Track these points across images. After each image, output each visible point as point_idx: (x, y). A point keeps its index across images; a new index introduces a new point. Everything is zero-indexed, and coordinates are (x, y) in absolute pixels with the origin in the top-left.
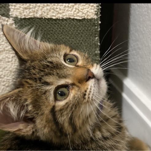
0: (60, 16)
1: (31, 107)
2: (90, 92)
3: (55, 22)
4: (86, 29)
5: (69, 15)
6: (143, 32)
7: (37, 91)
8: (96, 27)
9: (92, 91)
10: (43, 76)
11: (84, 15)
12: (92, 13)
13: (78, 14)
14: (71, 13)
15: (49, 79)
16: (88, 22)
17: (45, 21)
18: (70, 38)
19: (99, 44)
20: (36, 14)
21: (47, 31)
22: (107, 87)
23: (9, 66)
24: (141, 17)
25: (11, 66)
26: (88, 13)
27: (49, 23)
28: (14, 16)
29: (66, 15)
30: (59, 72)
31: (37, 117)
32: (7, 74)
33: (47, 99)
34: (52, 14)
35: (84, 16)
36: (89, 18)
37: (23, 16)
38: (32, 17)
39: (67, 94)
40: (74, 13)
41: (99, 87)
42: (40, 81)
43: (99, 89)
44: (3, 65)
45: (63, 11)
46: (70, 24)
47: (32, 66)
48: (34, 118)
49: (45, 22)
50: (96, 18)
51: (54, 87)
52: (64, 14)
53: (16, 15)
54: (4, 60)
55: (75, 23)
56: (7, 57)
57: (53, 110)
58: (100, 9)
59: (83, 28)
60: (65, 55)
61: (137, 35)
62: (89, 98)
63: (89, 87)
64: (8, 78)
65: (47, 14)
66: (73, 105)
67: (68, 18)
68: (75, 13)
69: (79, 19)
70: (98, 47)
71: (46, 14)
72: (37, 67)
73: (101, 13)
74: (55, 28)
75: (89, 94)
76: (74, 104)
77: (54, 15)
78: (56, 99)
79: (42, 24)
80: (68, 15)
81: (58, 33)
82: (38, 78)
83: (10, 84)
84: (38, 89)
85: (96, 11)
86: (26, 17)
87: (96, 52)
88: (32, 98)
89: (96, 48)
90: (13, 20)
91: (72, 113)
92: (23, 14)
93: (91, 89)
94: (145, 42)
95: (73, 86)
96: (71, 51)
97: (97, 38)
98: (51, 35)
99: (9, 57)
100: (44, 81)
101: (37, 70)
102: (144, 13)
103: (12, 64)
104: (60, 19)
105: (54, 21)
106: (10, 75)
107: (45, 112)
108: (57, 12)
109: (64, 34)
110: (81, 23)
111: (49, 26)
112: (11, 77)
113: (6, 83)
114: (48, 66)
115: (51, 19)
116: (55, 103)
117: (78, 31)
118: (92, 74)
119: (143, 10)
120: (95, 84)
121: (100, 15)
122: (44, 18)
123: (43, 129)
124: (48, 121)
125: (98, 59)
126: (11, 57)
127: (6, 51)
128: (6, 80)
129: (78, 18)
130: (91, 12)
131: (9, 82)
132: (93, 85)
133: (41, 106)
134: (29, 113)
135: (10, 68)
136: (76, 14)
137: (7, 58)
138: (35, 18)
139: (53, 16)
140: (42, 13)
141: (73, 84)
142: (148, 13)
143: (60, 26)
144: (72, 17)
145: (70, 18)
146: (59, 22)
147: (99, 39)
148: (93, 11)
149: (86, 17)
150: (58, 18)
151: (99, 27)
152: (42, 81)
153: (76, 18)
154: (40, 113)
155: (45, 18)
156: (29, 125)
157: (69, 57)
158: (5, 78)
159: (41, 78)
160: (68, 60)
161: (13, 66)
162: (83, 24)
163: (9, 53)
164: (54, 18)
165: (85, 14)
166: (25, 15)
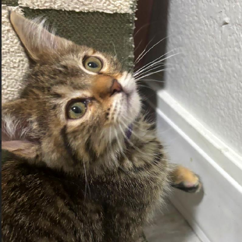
0: (85, 9)
1: (36, 125)
2: (115, 110)
3: (79, 17)
4: (118, 26)
5: (97, 7)
6: (190, 36)
7: (44, 105)
8: (131, 25)
9: (118, 109)
10: (52, 85)
11: (116, 8)
12: (126, 6)
13: (109, 7)
14: (100, 4)
15: (60, 90)
16: (121, 17)
17: (65, 14)
18: (97, 37)
19: (133, 46)
20: (53, 5)
21: (67, 27)
22: (141, 105)
23: (15, 73)
24: (186, 16)
25: (17, 73)
26: (122, 6)
27: (69, 17)
28: (24, 5)
29: (93, 7)
30: (74, 81)
31: (44, 138)
32: (12, 84)
33: (56, 115)
34: (75, 6)
35: (116, 10)
36: (123, 12)
37: (36, 6)
38: (48, 8)
39: (84, 111)
40: (103, 6)
41: (128, 105)
42: (49, 91)
43: (128, 107)
44: (6, 71)
45: (90, 2)
46: (97, 19)
47: (41, 71)
48: (39, 138)
49: (65, 16)
50: (131, 13)
51: (67, 101)
52: (90, 6)
53: (26, 4)
54: (7, 65)
55: (104, 18)
56: (12, 61)
57: (64, 131)
58: (136, 2)
59: (114, 25)
60: (85, 58)
61: (180, 38)
62: (113, 118)
63: (114, 104)
64: (13, 89)
65: (69, 6)
66: (91, 127)
67: (96, 12)
68: (105, 5)
69: (110, 14)
70: (133, 49)
71: (67, 5)
72: (46, 73)
73: (138, 7)
74: (78, 24)
75: (113, 114)
76: (92, 125)
77: (78, 7)
78: (68, 117)
79: (61, 18)
80: (95, 7)
81: (82, 31)
82: (47, 88)
83: (15, 97)
84: (45, 103)
85: (131, 4)
86: (40, 8)
87: (130, 56)
88: (37, 113)
89: (130, 51)
90: (22, 10)
91: (90, 137)
92: (36, 4)
93: (116, 107)
94: (192, 49)
95: (93, 101)
96: (94, 52)
97: (131, 38)
98: (72, 32)
99: (14, 61)
100: (55, 92)
101: (45, 77)
102: (192, 12)
103: (19, 70)
104: (85, 12)
105: (77, 15)
106: (15, 85)
107: (54, 133)
108: (82, 4)
109: (89, 32)
110: (112, 18)
111: (70, 21)
112: (16, 88)
113: (9, 96)
114: (60, 71)
115: (73, 12)
116: (67, 122)
117: (108, 28)
118: (119, 86)
119: (191, 9)
120: (123, 100)
121: (137, 9)
122: (63, 10)
123: (50, 153)
124: (57, 145)
125: (132, 65)
126: (17, 61)
127: (11, 53)
128: (9, 92)
129: (108, 12)
130: (125, 4)
131: (13, 94)
132: (119, 102)
133: (49, 124)
134: (34, 132)
135: (15, 76)
136: (106, 7)
137: (11, 63)
138: (52, 9)
139: (76, 8)
140: (62, 3)
142: (197, 13)
143: (84, 21)
144: (101, 11)
145: (98, 12)
146: (84, 17)
147: (133, 40)
148: (127, 3)
149: (118, 11)
150: (83, 11)
151: (134, 24)
152: (52, 92)
153: (105, 11)
154: (47, 134)
155: (65, 10)
156: (33, 146)
157: (90, 60)
158: (9, 89)
159: (49, 88)
160: (90, 65)
161: (19, 74)
162: (115, 20)
163: (15, 56)
164: (77, 10)
165: (118, 7)
166: (38, 6)
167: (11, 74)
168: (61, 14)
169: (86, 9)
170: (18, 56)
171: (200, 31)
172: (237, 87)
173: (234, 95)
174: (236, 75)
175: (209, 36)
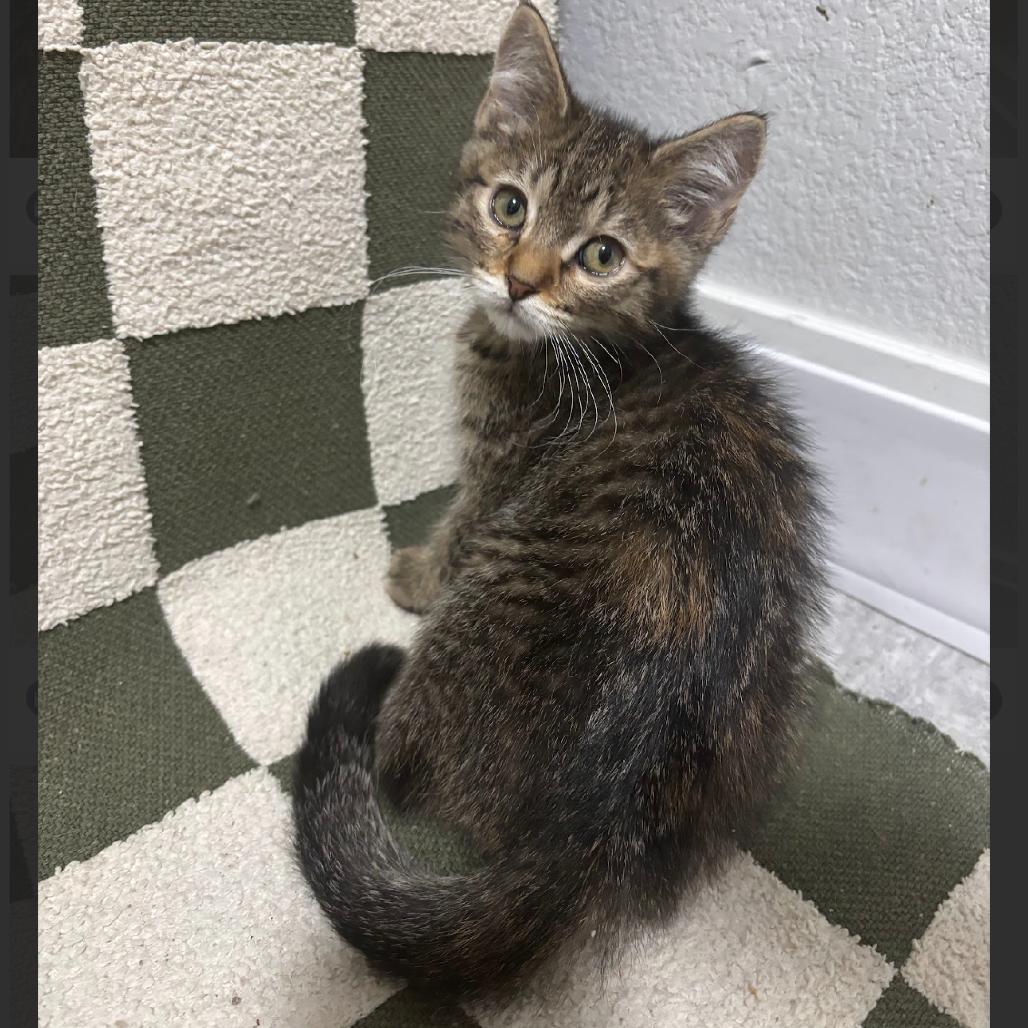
0: (473, 48)
3: (460, 65)
17: (435, 60)
23: (338, 204)
24: (623, 61)
27: (442, 69)
28: (366, 44)
29: (487, 45)
34: (456, 42)
37: (387, 45)
38: (408, 49)
49: (435, 65)
52: (482, 42)
53: (370, 42)
54: (326, 184)
65: (445, 42)
71: (442, 41)
77: (460, 44)
79: (428, 70)
90: (361, 56)
92: (388, 41)
99: (340, 173)
102: (643, 51)
103: (346, 195)
108: (468, 37)
115: (452, 56)
119: (637, 44)
126: (345, 174)
139: (458, 47)
140: (434, 37)
141: (517, 240)
142: (661, 50)
150: (469, 53)
155: (437, 53)
163: (342, 161)
166: (391, 45)
167: (331, 206)
168: (428, 62)
169: (475, 48)
170: (348, 162)
171: (674, 86)
172: (806, 184)
173: (800, 202)
174: (799, 161)
175: (704, 94)
